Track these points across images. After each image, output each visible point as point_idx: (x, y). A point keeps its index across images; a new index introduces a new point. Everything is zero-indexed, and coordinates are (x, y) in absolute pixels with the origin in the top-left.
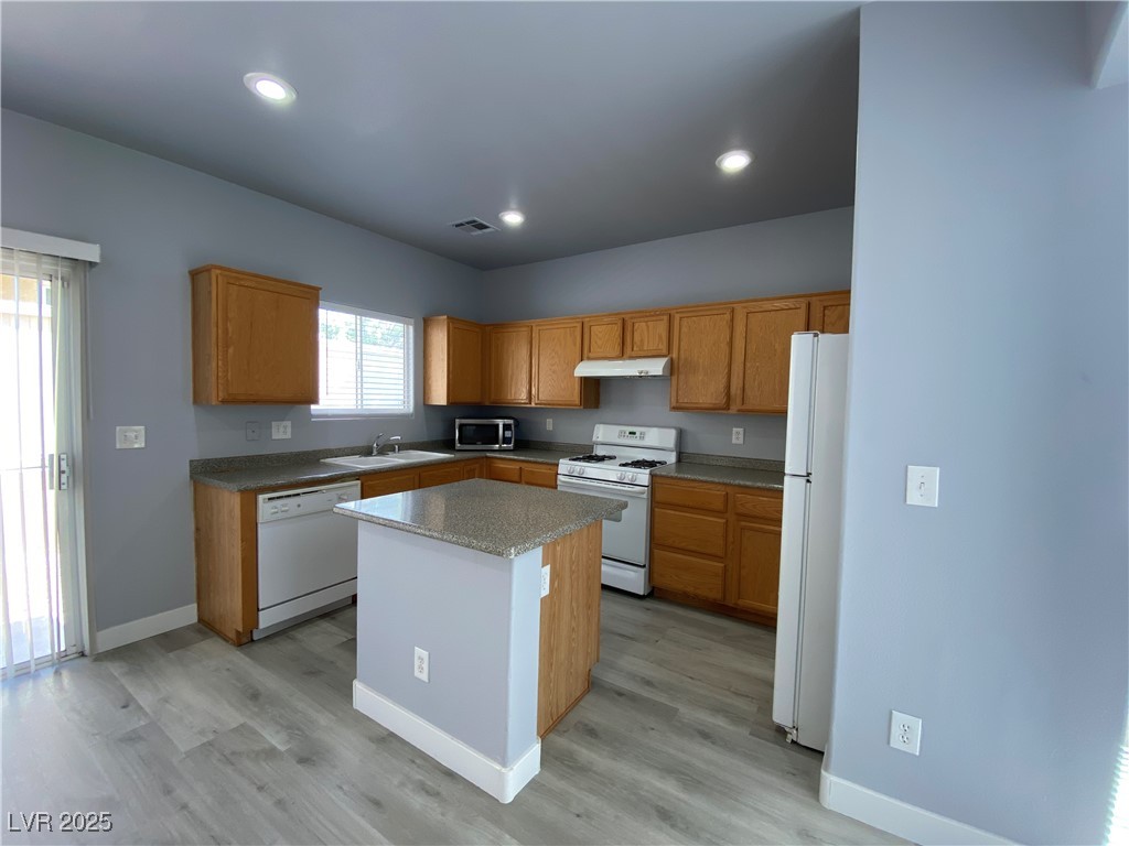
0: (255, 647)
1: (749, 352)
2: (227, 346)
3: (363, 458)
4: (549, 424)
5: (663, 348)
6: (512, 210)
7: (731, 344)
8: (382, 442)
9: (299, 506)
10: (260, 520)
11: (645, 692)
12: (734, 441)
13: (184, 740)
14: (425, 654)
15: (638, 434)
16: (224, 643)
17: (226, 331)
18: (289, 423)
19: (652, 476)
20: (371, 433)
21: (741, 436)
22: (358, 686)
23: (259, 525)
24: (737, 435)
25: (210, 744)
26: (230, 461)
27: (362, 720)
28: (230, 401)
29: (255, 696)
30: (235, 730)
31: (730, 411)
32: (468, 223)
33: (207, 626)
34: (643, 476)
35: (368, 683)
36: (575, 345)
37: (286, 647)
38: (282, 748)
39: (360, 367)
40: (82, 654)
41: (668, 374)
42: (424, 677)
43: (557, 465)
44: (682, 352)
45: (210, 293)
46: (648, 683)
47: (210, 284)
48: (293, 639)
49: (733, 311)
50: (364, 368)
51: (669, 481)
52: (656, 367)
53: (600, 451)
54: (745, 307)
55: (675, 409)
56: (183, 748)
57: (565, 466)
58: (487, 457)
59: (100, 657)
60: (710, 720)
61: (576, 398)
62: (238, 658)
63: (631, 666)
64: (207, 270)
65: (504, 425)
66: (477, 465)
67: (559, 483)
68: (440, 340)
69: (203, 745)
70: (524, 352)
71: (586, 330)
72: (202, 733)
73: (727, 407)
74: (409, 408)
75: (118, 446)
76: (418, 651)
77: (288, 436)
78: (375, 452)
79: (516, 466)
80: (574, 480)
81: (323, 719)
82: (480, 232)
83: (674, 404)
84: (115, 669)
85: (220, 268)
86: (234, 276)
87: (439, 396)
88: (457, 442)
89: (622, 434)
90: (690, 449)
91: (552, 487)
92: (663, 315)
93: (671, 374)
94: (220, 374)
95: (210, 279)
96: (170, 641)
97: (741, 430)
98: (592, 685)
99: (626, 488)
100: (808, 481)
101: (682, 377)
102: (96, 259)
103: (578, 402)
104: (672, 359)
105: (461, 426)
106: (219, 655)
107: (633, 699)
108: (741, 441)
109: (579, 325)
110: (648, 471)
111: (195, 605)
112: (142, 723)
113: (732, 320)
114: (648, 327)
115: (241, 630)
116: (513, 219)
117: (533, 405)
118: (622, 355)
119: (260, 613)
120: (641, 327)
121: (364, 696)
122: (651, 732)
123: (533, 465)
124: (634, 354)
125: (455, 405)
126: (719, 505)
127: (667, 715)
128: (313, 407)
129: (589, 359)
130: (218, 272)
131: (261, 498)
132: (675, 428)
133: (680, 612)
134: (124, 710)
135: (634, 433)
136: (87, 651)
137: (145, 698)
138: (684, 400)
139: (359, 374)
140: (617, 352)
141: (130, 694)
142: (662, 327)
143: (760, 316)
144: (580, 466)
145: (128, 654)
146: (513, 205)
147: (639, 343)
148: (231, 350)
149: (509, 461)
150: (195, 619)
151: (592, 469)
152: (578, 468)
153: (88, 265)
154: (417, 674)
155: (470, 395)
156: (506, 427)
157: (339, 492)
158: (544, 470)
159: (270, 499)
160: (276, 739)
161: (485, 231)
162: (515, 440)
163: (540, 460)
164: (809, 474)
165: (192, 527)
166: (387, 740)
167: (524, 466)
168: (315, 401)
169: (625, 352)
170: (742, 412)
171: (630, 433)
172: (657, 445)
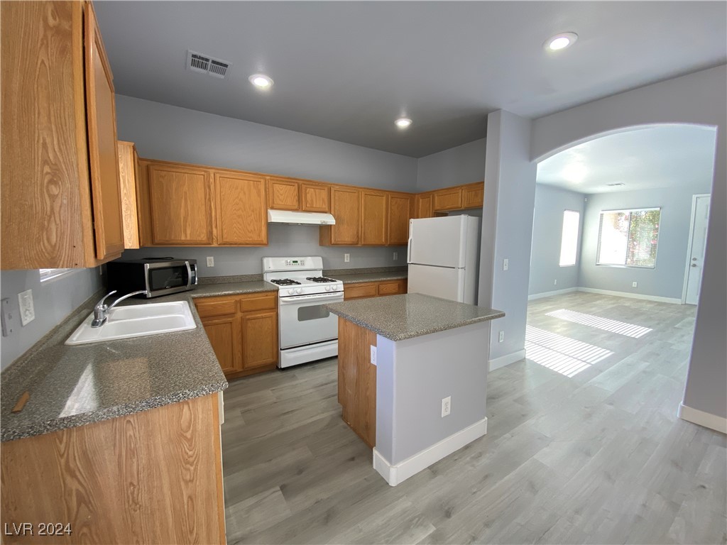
4: (210, 261)
5: (325, 207)
7: (358, 209)
12: (346, 261)
15: (299, 262)
18: (30, 292)
19: (343, 284)
21: (349, 258)
24: (347, 258)
31: (355, 246)
36: (259, 195)
43: (278, 290)
44: (336, 211)
54: (364, 192)
57: (285, 290)
58: (193, 298)
61: (263, 237)
65: (190, 265)
67: (281, 303)
73: (357, 242)
76: (445, 401)
79: (230, 300)
83: (333, 242)
87: (132, 242)
88: (148, 289)
89: (287, 263)
92: (324, 186)
97: (348, 255)
100: (465, 269)
101: (337, 226)
103: (265, 242)
105: (150, 271)
108: (348, 261)
109: (262, 181)
114: (315, 192)
116: (262, 83)
117: (215, 245)
118: (299, 209)
120: (311, 192)
124: (308, 209)
129: (273, 209)
132: (322, 257)
135: (296, 262)
140: (296, 205)
142: (324, 194)
143: (370, 197)
147: (310, 202)
151: (307, 288)
152: (297, 289)
154: (443, 414)
156: (192, 268)
158: (261, 297)
167: (239, 298)
169: (300, 207)
170: (364, 245)
171: (294, 262)
172: (313, 267)
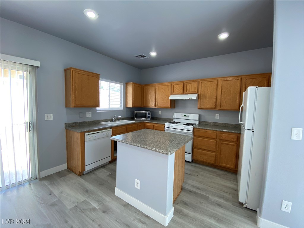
0: (85, 176)
1: (222, 92)
2: (75, 91)
3: (110, 122)
4: (160, 113)
5: (196, 91)
6: (153, 51)
7: (217, 90)
8: (115, 118)
9: (96, 136)
10: (86, 140)
11: (198, 191)
13: (69, 205)
14: (139, 181)
16: (75, 175)
17: (75, 86)
18: (91, 113)
19: (194, 128)
20: (113, 116)
21: (218, 117)
22: (117, 189)
23: (85, 142)
24: (217, 117)
25: (77, 206)
26: (76, 123)
27: (118, 199)
28: (76, 107)
29: (87, 191)
30: (83, 202)
31: (216, 110)
32: (140, 56)
33: (70, 170)
34: (191, 128)
35: (120, 188)
36: (169, 90)
37: (93, 176)
38: (97, 208)
39: (109, 96)
40: (36, 178)
41: (197, 99)
42: (139, 188)
43: (165, 124)
44: (202, 92)
45: (70, 76)
46: (198, 188)
47: (71, 73)
48: (95, 174)
49: (218, 80)
50: (110, 97)
51: (199, 130)
52: (194, 97)
53: (175, 120)
54: (222, 79)
55: (199, 109)
56: (69, 208)
57: (167, 125)
58: (144, 122)
59: (41, 179)
60: (219, 200)
61: (169, 105)
62: (80, 180)
63: (192, 183)
64: (70, 69)
65: (148, 113)
66: (141, 124)
67: (165, 129)
68: (130, 89)
69: (74, 207)
70: (153, 93)
71: (172, 86)
72: (73, 203)
73: (215, 108)
74: (122, 108)
75: (45, 120)
76: (137, 180)
77: (91, 116)
78: (114, 121)
79: (152, 125)
80: (170, 129)
81: (108, 199)
82: (143, 58)
83: (199, 107)
84: (46, 183)
85: (73, 68)
86: (77, 71)
87: (130, 105)
88: (135, 118)
89: (182, 116)
90: (202, 120)
91: (163, 131)
92: (196, 81)
93: (198, 99)
94: (74, 99)
95: (70, 72)
96: (60, 174)
97: (218, 115)
98: (183, 189)
99: (186, 131)
100: (253, 131)
101: (202, 99)
102: (39, 66)
103: (169, 107)
104: (198, 94)
105: (136, 113)
106: (74, 179)
107: (195, 193)
108: (218, 118)
109: (170, 85)
110: (192, 127)
111: (67, 164)
112: (56, 200)
113: (217, 83)
114: (191, 85)
115: (80, 171)
116: (153, 54)
117: (156, 107)
118: (183, 93)
119: (86, 167)
120: (189, 85)
121: (118, 192)
122: (203, 204)
123: (157, 124)
124: (187, 93)
125: (135, 108)
126: (214, 137)
127: (206, 198)
128: (97, 108)
129: (173, 94)
130: (73, 69)
131: (86, 134)
132: (199, 114)
133: (202, 167)
134: (50, 196)
135: (186, 115)
136: (38, 177)
137: (56, 192)
138: (202, 106)
139: (109, 98)
140: (182, 92)
141: (51, 191)
142: (195, 85)
143: (226, 82)
144: (171, 125)
145: (49, 178)
146: (154, 49)
147: (188, 90)
148: (76, 92)
149: (150, 123)
150: (67, 168)
151: (174, 126)
152: (171, 126)
153: (36, 67)
154: (136, 187)
155: (138, 105)
156: (148, 114)
157: (106, 132)
158: (160, 126)
159: (88, 134)
160: (95, 205)
161: (144, 58)
162: (151, 117)
163: (159, 123)
164: (253, 129)
165: (66, 142)
166: (127, 205)
167: (154, 124)
168: (98, 106)
169: (184, 92)
170: (220, 109)
171: (185, 115)
172: (193, 119)
